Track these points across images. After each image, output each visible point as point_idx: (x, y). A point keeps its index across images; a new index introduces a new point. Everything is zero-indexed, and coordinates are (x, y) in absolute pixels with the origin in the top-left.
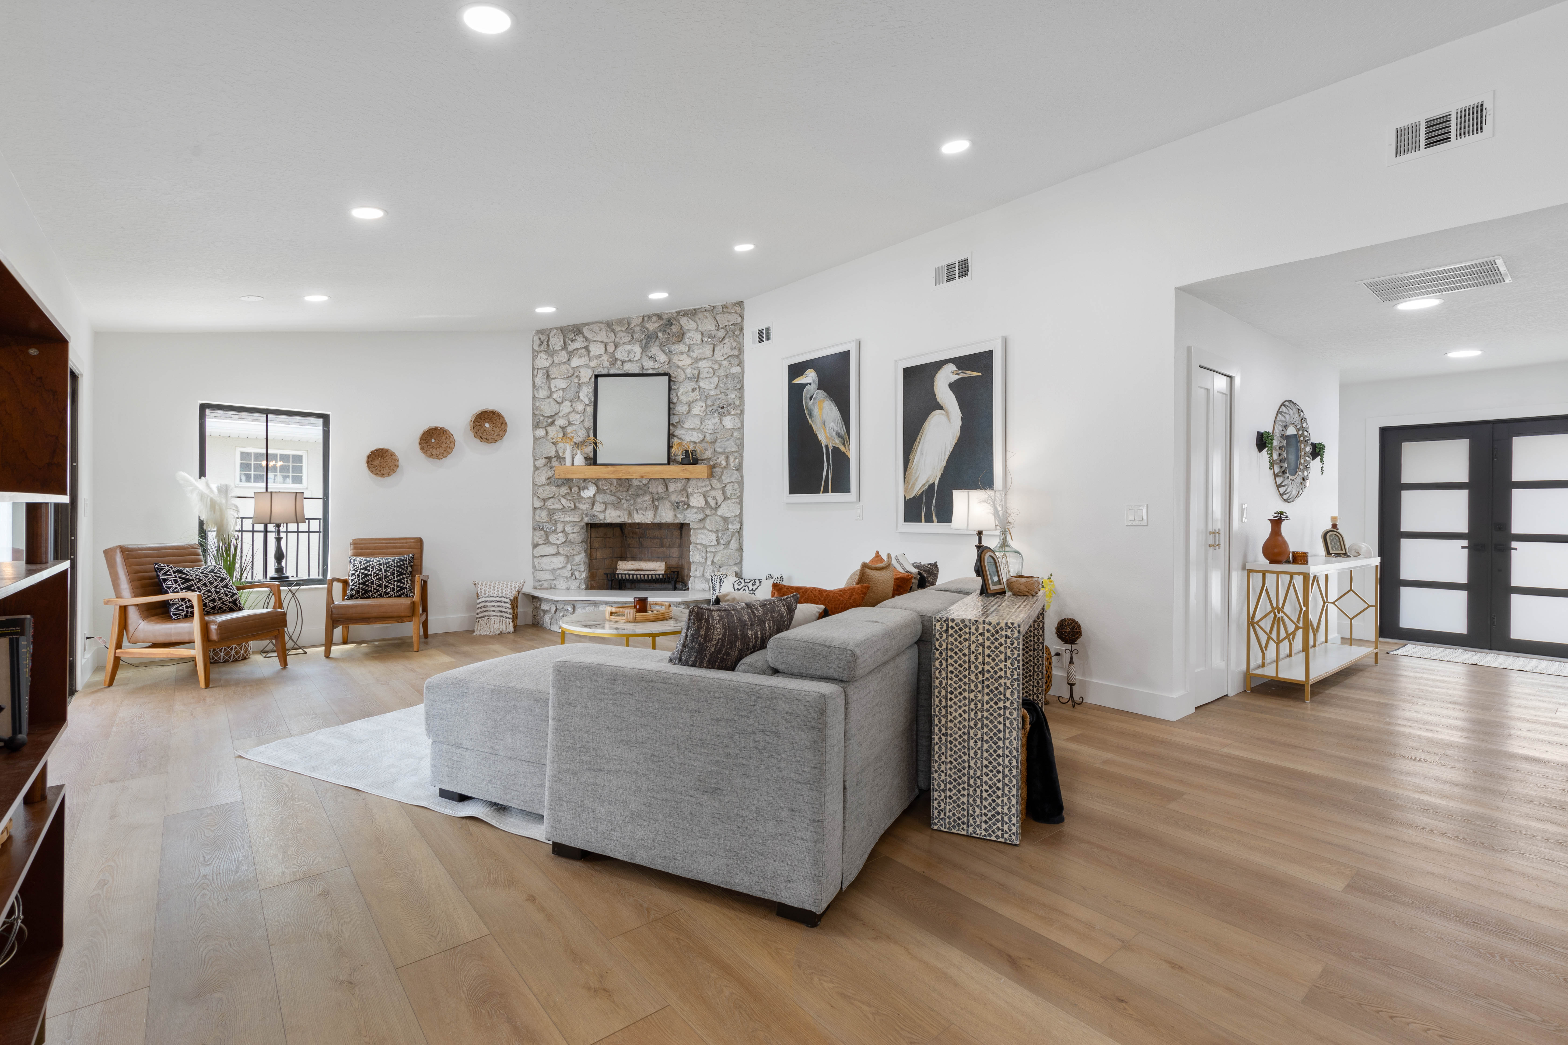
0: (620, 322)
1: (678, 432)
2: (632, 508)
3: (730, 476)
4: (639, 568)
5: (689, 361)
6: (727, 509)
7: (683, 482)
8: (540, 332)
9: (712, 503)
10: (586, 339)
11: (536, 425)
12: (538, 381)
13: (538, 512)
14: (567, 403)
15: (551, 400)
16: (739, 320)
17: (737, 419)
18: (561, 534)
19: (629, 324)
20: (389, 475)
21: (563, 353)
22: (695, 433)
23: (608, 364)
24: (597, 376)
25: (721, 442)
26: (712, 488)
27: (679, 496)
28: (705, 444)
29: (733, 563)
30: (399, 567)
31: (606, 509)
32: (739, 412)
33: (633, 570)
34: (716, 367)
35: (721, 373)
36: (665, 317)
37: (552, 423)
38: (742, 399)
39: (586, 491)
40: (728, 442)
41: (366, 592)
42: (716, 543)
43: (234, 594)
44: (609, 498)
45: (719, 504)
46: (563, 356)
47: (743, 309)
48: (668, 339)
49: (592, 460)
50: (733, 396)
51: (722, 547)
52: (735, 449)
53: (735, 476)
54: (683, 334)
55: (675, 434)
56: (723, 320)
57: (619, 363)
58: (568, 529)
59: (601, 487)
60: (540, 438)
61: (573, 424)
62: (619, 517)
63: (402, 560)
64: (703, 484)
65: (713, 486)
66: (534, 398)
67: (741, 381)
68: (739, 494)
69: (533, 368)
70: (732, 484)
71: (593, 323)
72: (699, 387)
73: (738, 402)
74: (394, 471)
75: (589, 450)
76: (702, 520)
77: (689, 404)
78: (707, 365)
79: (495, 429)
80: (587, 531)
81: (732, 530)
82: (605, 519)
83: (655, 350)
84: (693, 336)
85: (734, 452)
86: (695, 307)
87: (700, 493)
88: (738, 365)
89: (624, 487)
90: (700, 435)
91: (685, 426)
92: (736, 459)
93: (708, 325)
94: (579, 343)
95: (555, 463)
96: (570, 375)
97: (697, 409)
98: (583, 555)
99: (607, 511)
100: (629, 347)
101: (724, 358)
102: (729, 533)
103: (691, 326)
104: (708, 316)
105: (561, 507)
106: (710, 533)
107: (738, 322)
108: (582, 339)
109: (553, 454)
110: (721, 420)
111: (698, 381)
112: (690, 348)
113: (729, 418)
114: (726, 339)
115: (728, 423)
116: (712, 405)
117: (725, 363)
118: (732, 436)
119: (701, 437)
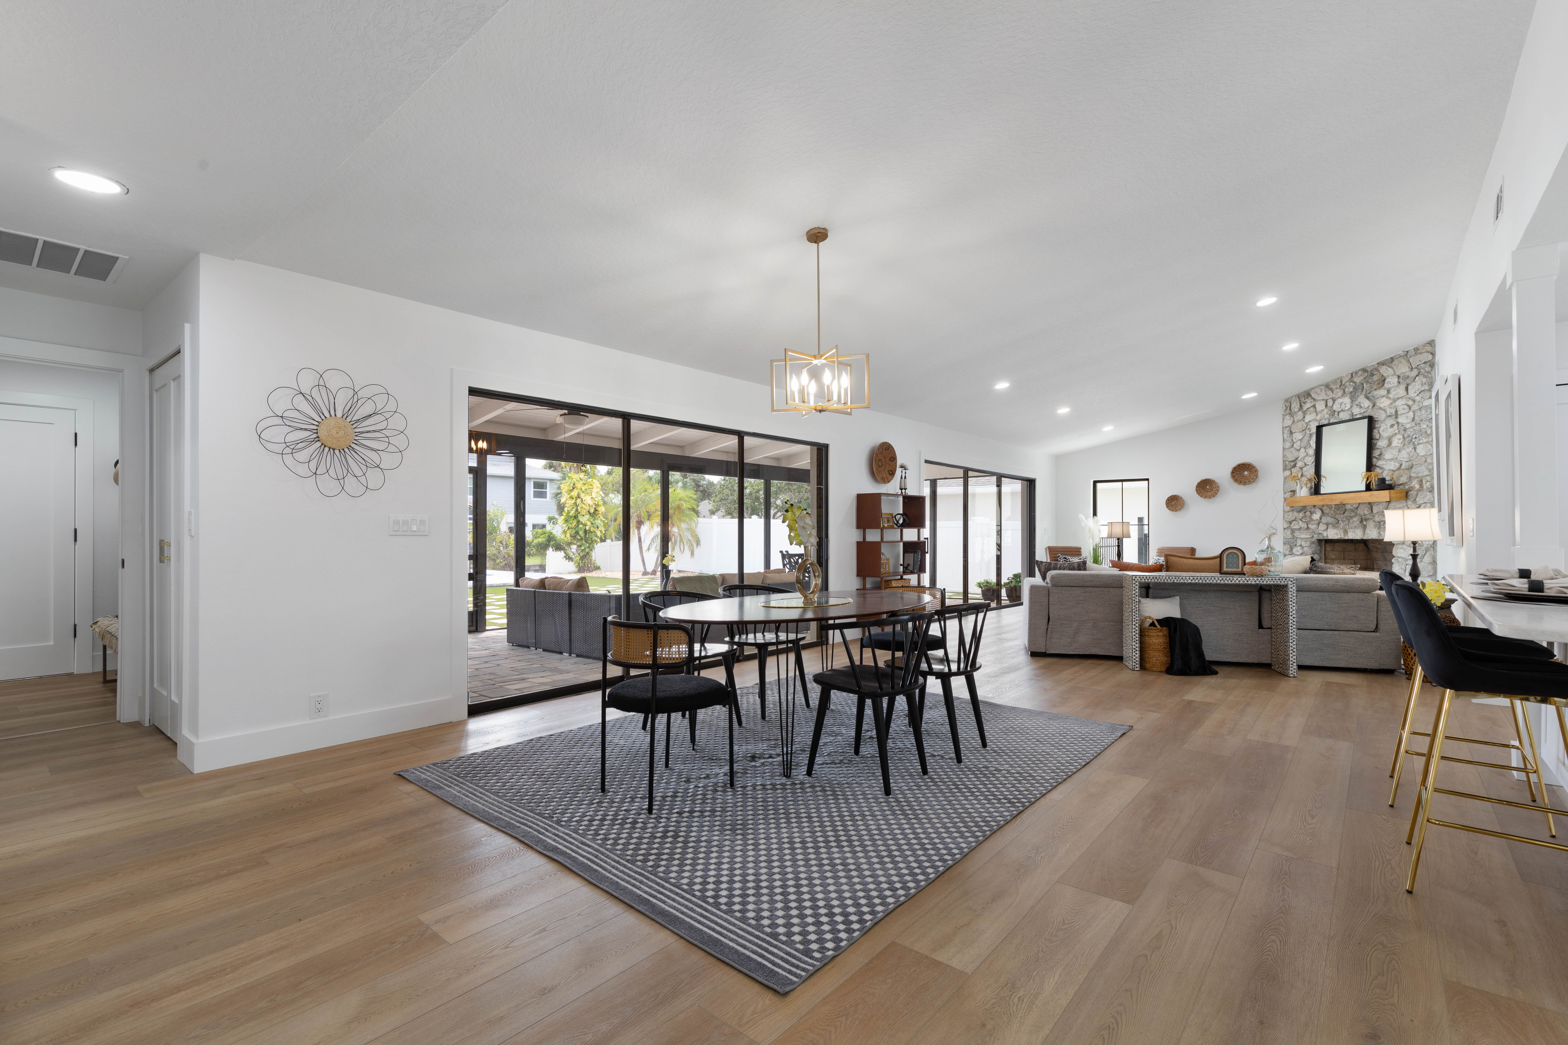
0: (1335, 382)
1: (1380, 463)
2: (1347, 527)
3: (1423, 498)
5: (1388, 402)
7: (1384, 504)
8: (1286, 401)
10: (1314, 400)
11: (1285, 468)
12: (1285, 436)
13: (1284, 531)
14: (1303, 450)
15: (1293, 449)
16: (1430, 357)
17: (1430, 446)
18: (1299, 547)
19: (1341, 382)
20: (1179, 511)
21: (1300, 413)
22: (1392, 463)
23: (1328, 416)
24: (1320, 427)
25: (1414, 469)
27: (1380, 517)
28: (1401, 471)
31: (1327, 528)
32: (1430, 440)
34: (1410, 403)
35: (1415, 407)
37: (1295, 466)
39: (1314, 515)
40: (1420, 468)
44: (1330, 520)
46: (1300, 415)
47: (1434, 347)
48: (1371, 387)
49: (1317, 492)
50: (1425, 426)
52: (1426, 473)
53: (1428, 497)
54: (1384, 381)
55: (1374, 465)
56: (1415, 361)
57: (1336, 414)
58: (1303, 544)
59: (1324, 512)
60: (1288, 477)
61: (1308, 465)
62: (1337, 534)
64: (1401, 506)
66: (1282, 448)
69: (1282, 427)
70: (1425, 504)
71: (1317, 387)
72: (1398, 423)
73: (1430, 431)
74: (1183, 507)
75: (1312, 484)
77: (1389, 438)
78: (1403, 403)
79: (1249, 475)
80: (1319, 545)
82: (1327, 536)
83: (1361, 398)
84: (1392, 381)
85: (1427, 476)
86: (1391, 357)
88: (1430, 398)
89: (1340, 511)
90: (1396, 464)
91: (1385, 457)
92: (1427, 481)
93: (1403, 369)
94: (1310, 404)
96: (1304, 429)
97: (1396, 442)
99: (1329, 530)
100: (1342, 400)
101: (1416, 394)
102: (1425, 548)
103: (1389, 372)
104: (1403, 361)
105: (1299, 527)
107: (1429, 359)
108: (1311, 400)
109: (1293, 488)
110: (1415, 449)
111: (1396, 417)
112: (1389, 391)
113: (1421, 446)
114: (1417, 378)
115: (1421, 450)
116: (1409, 436)
117: (1418, 398)
118: (1426, 461)
119: (1398, 465)
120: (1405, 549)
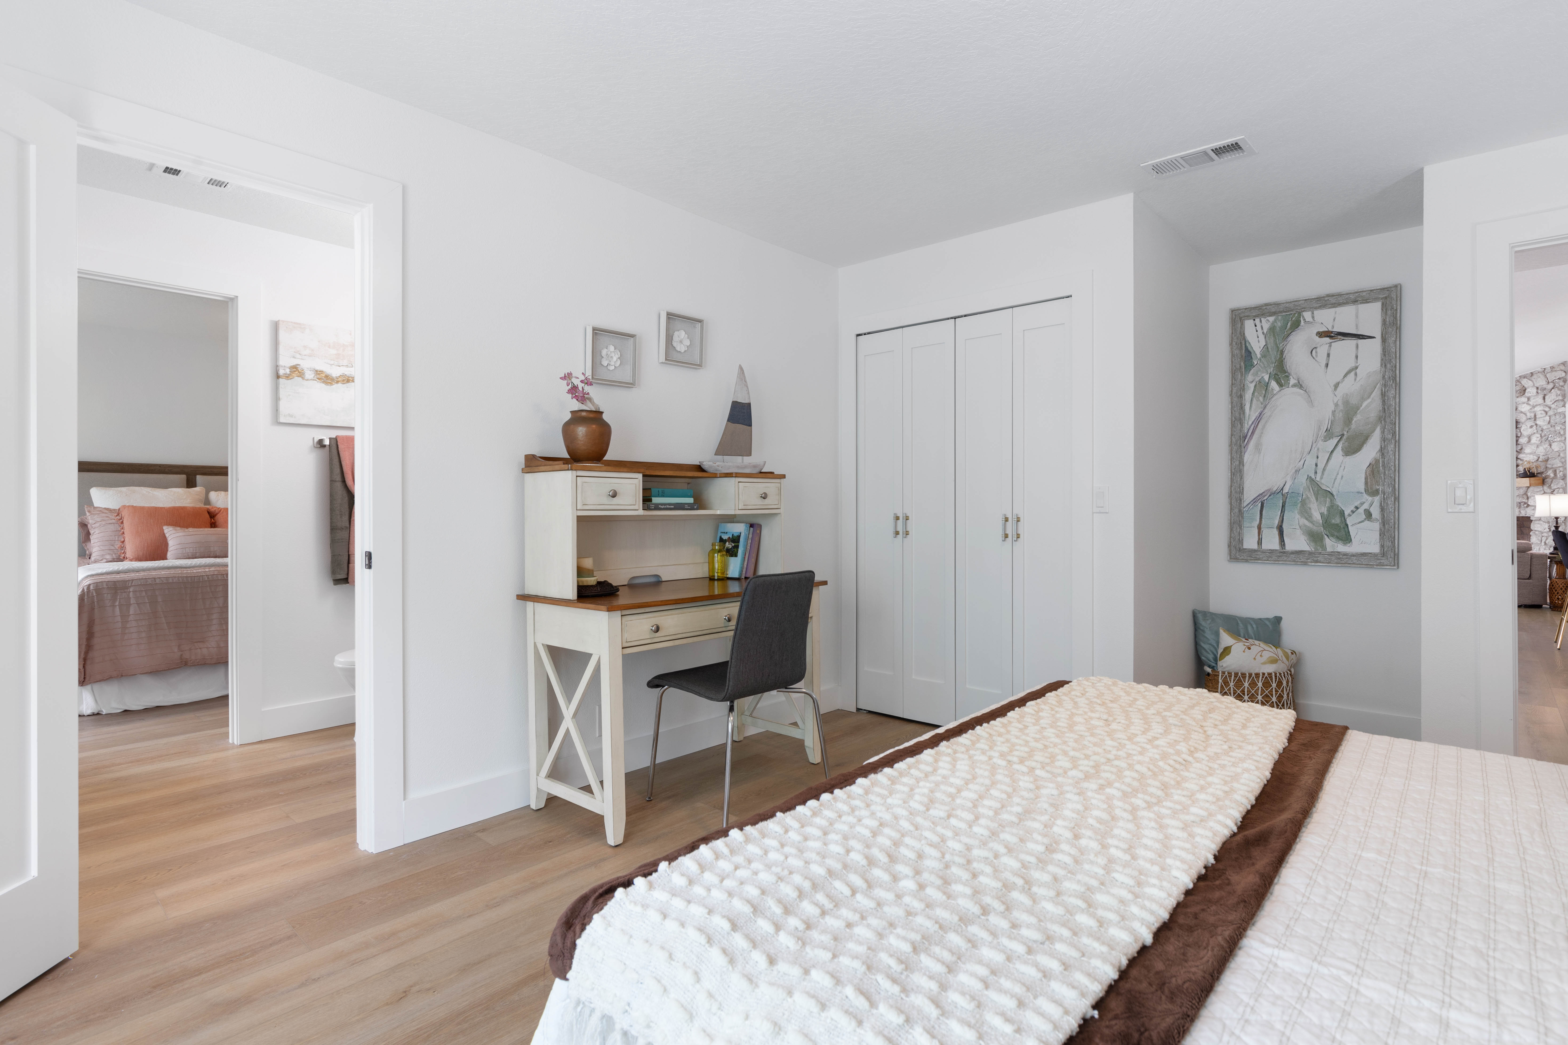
1: (1522, 456)
3: (1557, 484)
5: (1528, 407)
7: (1524, 489)
22: (1532, 456)
25: (1550, 460)
27: (1521, 499)
28: (1539, 463)
34: (1547, 409)
35: (1551, 413)
40: (1556, 461)
42: (1548, 530)
52: (1560, 465)
53: (1561, 484)
54: (1525, 390)
56: (1551, 376)
64: (1538, 490)
65: (1545, 491)
72: (1536, 425)
77: (1529, 436)
84: (1531, 391)
85: (1559, 467)
86: (1531, 371)
90: (1535, 457)
91: (1525, 451)
92: (1560, 471)
93: (1541, 382)
97: (1535, 439)
101: (1552, 403)
103: (1530, 384)
104: (1540, 376)
106: (1545, 523)
110: (1550, 445)
111: (1535, 420)
112: (1529, 399)
113: (1556, 444)
114: (1553, 390)
115: (1556, 447)
116: (1545, 435)
117: (1553, 406)
118: (1559, 456)
119: (1536, 458)
120: (1541, 524)
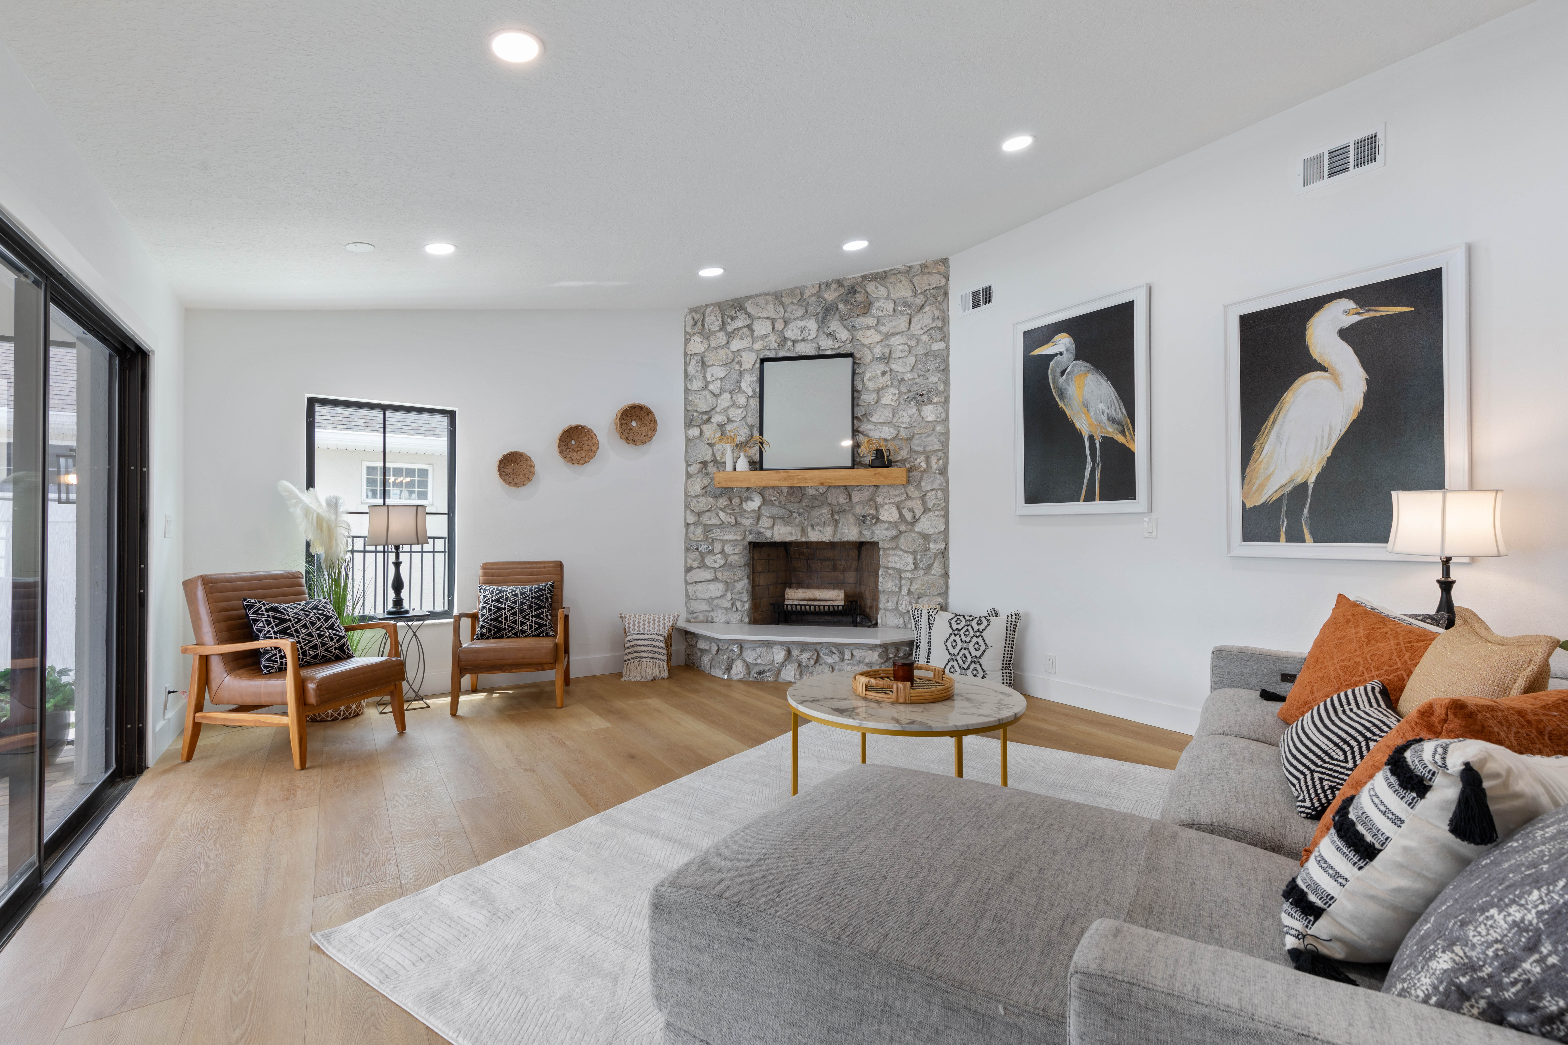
0: (791, 292)
1: (866, 427)
2: (806, 523)
3: (932, 482)
4: (812, 597)
5: (878, 337)
6: (928, 524)
7: (871, 489)
8: (692, 310)
9: (909, 516)
10: (750, 316)
11: (689, 424)
13: (692, 528)
14: (726, 396)
15: (706, 392)
16: (943, 282)
17: (940, 409)
18: (719, 556)
19: (802, 295)
20: (524, 485)
21: (721, 334)
22: (886, 428)
23: (776, 345)
24: (763, 361)
25: (919, 438)
26: (909, 497)
27: (866, 508)
28: (899, 442)
29: (936, 593)
30: (537, 598)
31: (774, 524)
32: (943, 400)
33: (804, 600)
35: (920, 350)
36: (847, 284)
37: (708, 421)
38: (946, 382)
39: (749, 503)
40: (930, 439)
41: (500, 630)
42: (913, 567)
43: (341, 637)
44: (777, 511)
45: (917, 517)
46: (721, 338)
47: (948, 268)
48: (851, 310)
49: (757, 465)
50: (935, 379)
51: (921, 572)
52: (938, 446)
53: (938, 482)
54: (870, 304)
55: (860, 429)
56: (923, 283)
57: (789, 343)
58: (728, 549)
59: (768, 498)
60: (694, 438)
61: (733, 421)
62: (789, 534)
63: (540, 590)
64: (897, 492)
65: (910, 494)
66: (687, 390)
67: (946, 360)
68: (943, 505)
69: (685, 354)
70: (934, 492)
71: (757, 295)
72: (891, 370)
73: (942, 387)
74: (529, 480)
75: (754, 452)
76: (895, 538)
77: (878, 391)
78: (902, 341)
79: (643, 428)
80: (749, 552)
81: (935, 551)
82: (772, 536)
83: (834, 325)
84: (883, 306)
85: (936, 451)
86: (885, 269)
87: (893, 503)
88: (941, 340)
89: (796, 497)
90: (892, 430)
91: (873, 419)
92: (939, 459)
93: (903, 291)
94: (741, 321)
95: (711, 469)
96: (729, 361)
97: (888, 398)
98: (745, 581)
99: (776, 528)
100: (802, 324)
101: (923, 331)
102: (930, 554)
103: (880, 293)
104: (903, 279)
105: (719, 522)
106: (906, 555)
107: (942, 285)
108: (744, 316)
109: (708, 458)
110: (919, 411)
111: (887, 362)
112: (878, 321)
113: (929, 408)
114: (923, 308)
115: (931, 413)
116: (909, 392)
117: (924, 338)
118: (936, 430)
119: (894, 432)
